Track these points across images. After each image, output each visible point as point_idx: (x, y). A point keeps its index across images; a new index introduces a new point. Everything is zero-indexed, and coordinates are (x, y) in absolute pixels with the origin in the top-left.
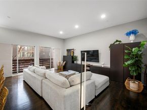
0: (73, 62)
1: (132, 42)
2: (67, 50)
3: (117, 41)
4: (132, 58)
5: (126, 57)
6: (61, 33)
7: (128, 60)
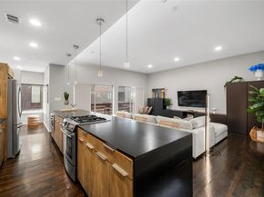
0: (165, 107)
1: (259, 79)
2: (153, 90)
3: (236, 78)
4: (259, 101)
5: (250, 100)
6: (150, 66)
7: (253, 103)
